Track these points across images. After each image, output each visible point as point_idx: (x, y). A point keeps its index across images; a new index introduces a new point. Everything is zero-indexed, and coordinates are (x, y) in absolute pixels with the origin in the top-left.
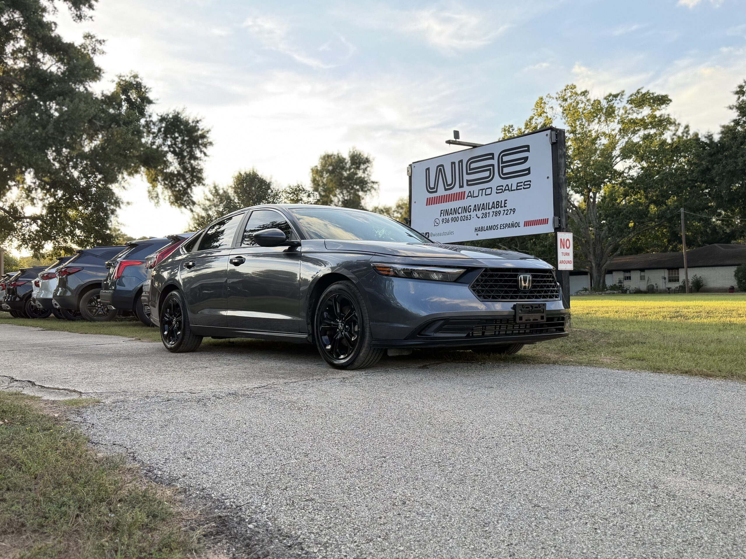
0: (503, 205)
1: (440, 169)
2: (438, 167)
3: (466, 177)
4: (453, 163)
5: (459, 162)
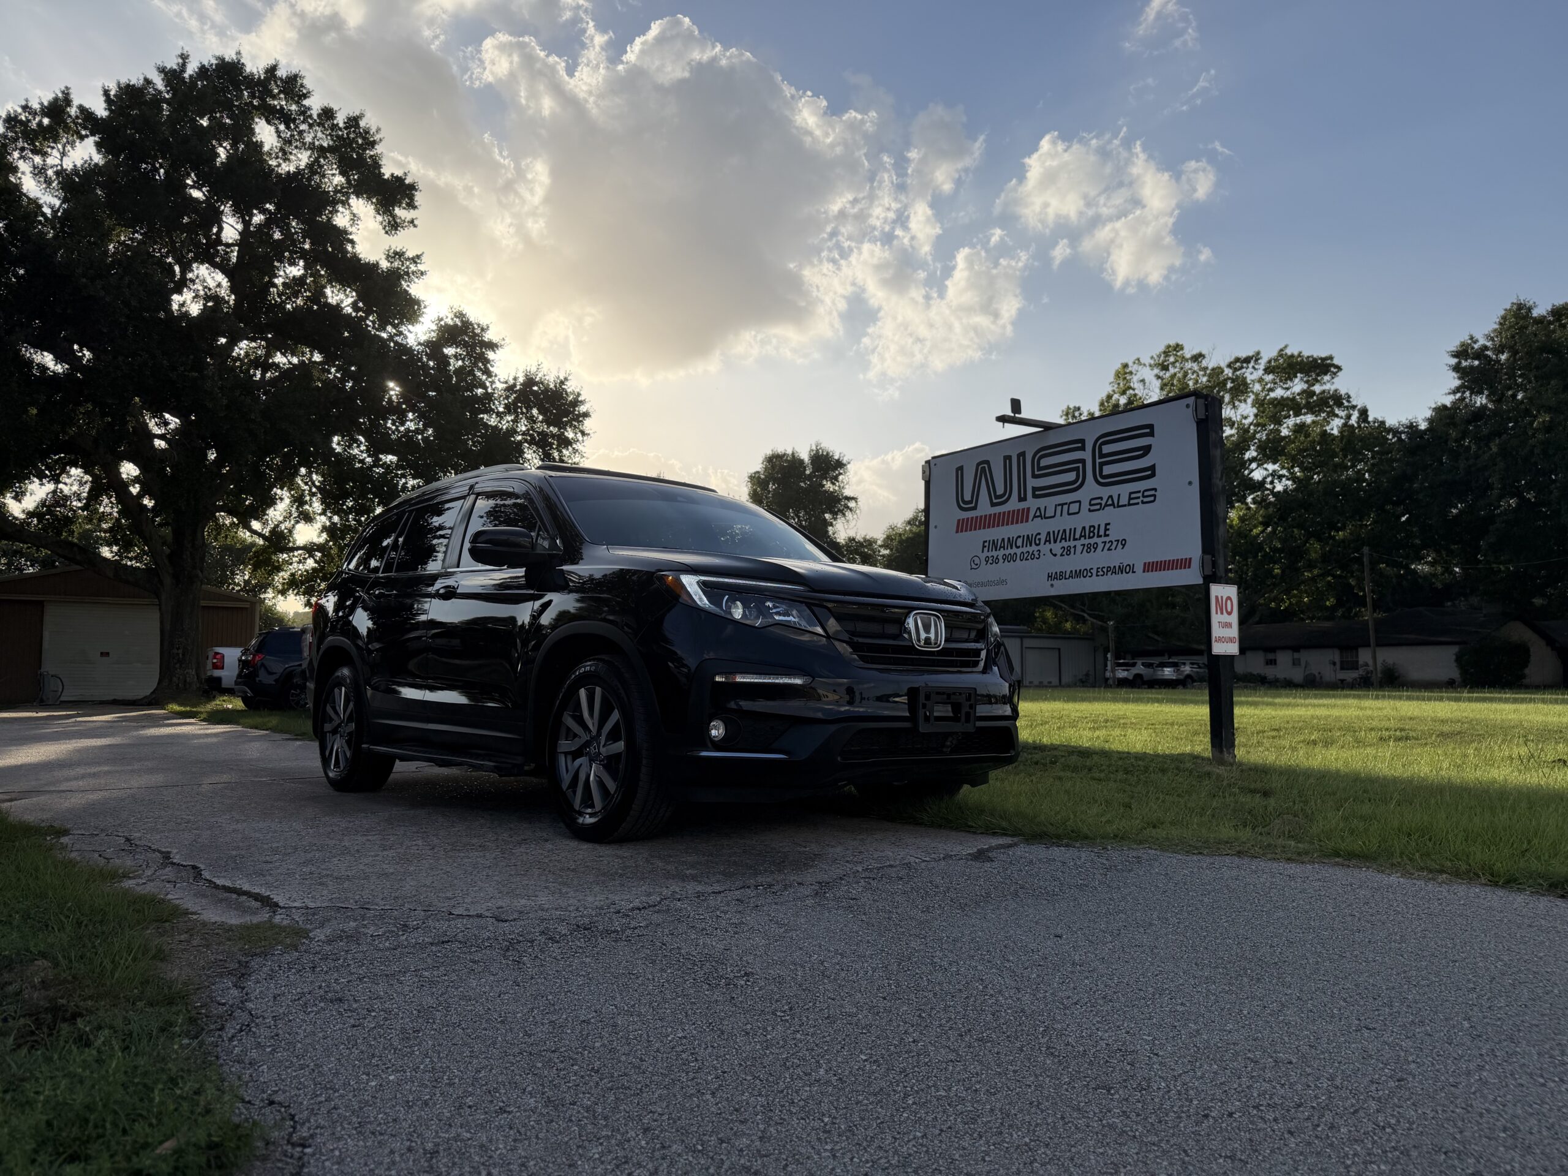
0: (1102, 532)
1: (983, 468)
2: (978, 465)
3: (1032, 483)
4: (1008, 458)
5: (1019, 456)
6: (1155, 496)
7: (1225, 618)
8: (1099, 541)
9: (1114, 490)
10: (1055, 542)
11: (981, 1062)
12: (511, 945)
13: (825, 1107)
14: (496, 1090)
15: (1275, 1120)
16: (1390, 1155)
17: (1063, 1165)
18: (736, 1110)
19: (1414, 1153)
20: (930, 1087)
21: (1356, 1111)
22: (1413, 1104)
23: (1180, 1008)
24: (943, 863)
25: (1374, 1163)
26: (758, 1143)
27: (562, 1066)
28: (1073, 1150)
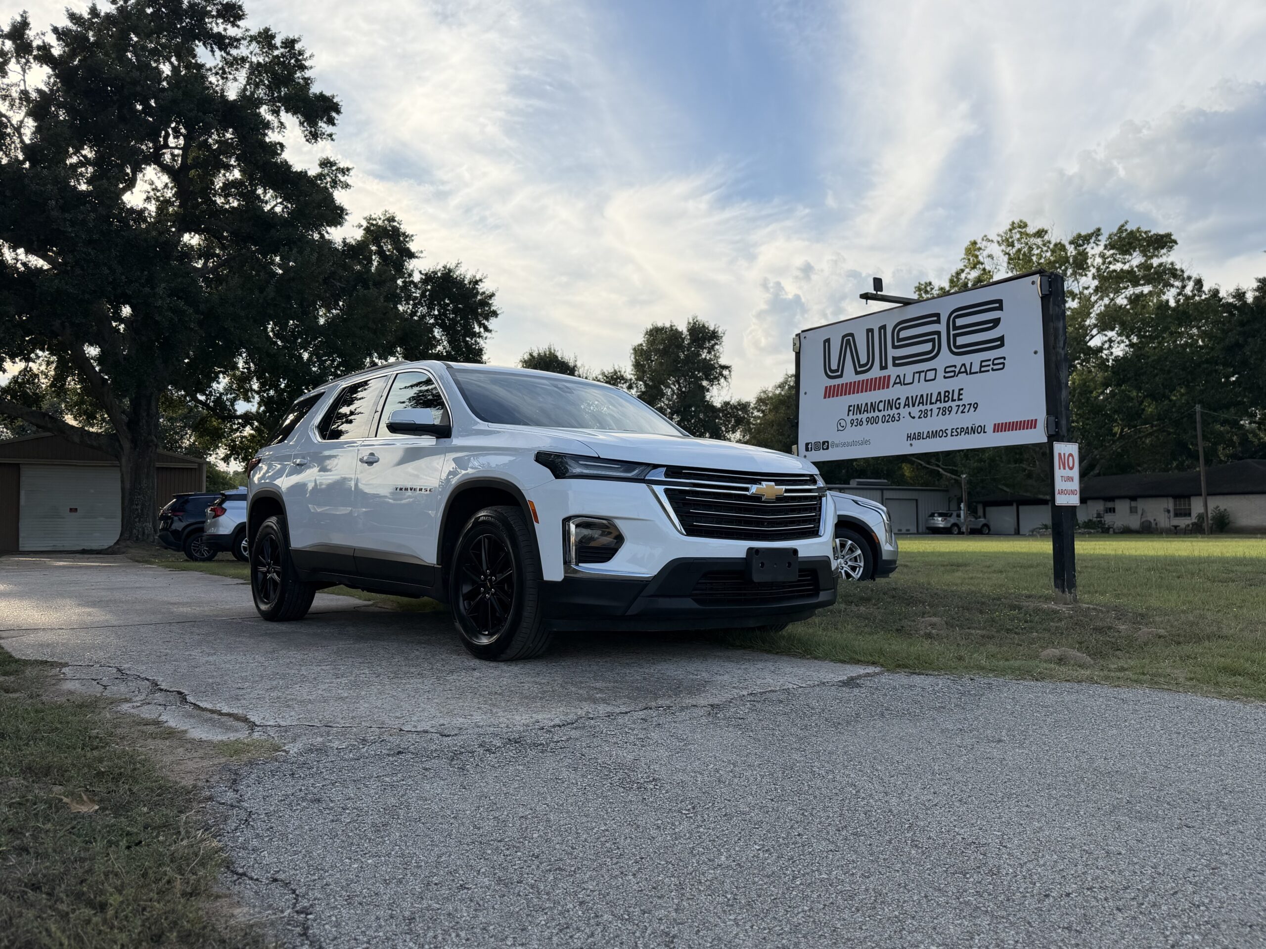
0: (956, 397)
1: (848, 341)
2: (844, 337)
3: (892, 353)
4: (870, 331)
5: (880, 329)
6: (1003, 364)
7: (1067, 473)
8: (953, 404)
9: (967, 359)
10: (914, 406)
11: (856, 852)
12: (455, 755)
13: (727, 886)
14: (456, 871)
15: (1106, 899)
16: (1203, 927)
17: (927, 932)
18: (654, 888)
19: (1224, 927)
20: (813, 871)
21: (1176, 893)
22: (1225, 888)
23: (1026, 810)
24: (818, 689)
25: (1189, 933)
26: (674, 914)
27: (508, 853)
28: (935, 921)
